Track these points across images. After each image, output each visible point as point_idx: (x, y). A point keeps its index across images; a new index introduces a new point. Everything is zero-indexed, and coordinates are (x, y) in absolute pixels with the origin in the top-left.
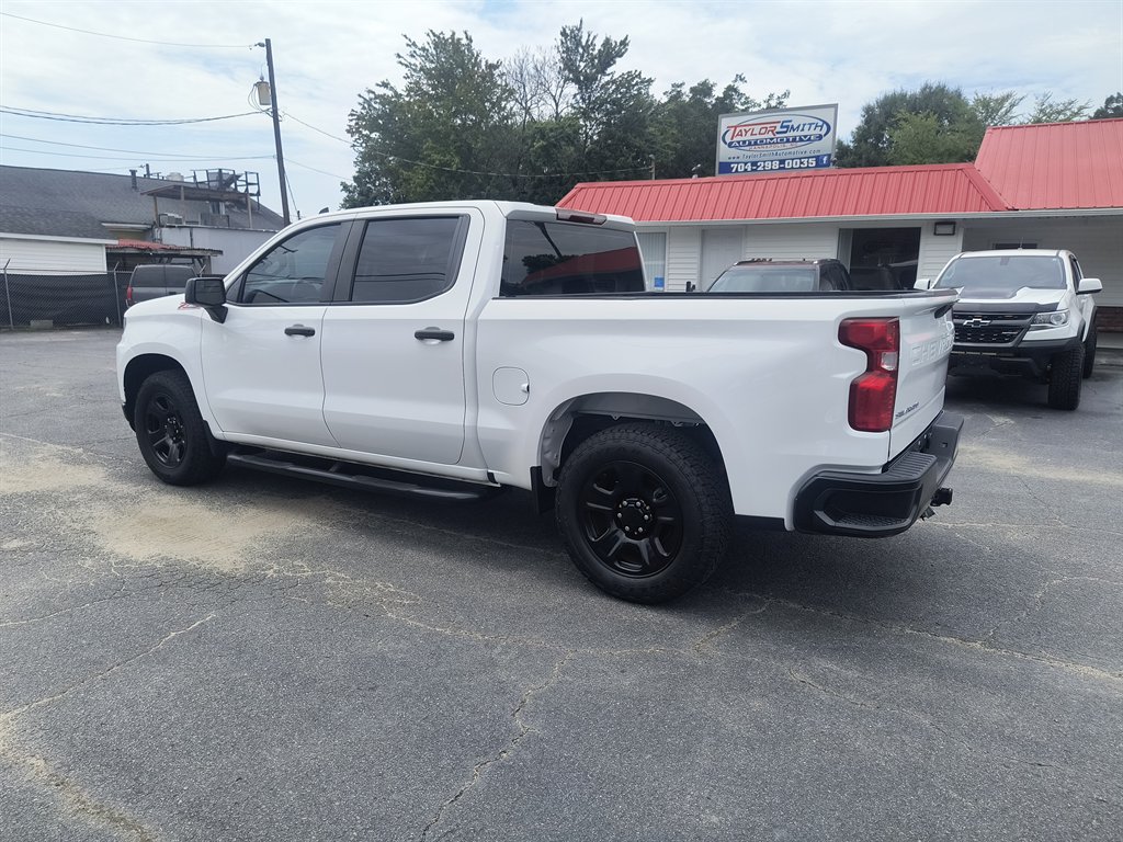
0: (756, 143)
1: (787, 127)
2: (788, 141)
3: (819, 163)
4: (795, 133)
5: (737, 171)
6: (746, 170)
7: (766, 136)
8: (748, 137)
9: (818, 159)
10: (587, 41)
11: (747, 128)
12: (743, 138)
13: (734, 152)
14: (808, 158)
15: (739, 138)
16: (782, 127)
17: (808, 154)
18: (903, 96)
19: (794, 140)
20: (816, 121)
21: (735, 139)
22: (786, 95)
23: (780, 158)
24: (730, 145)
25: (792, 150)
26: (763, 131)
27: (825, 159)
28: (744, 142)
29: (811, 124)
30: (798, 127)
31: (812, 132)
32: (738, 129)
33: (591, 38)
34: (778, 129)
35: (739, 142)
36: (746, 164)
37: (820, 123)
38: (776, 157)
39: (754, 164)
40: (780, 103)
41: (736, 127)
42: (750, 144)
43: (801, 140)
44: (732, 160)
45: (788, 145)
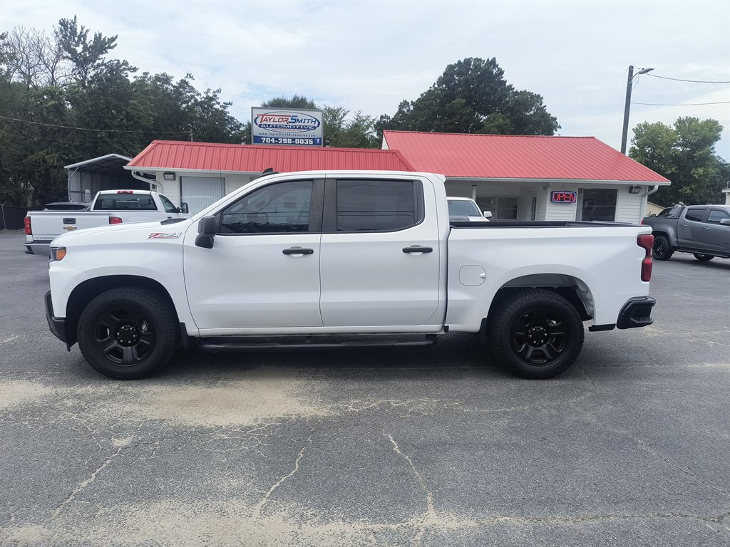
0: (276, 127)
1: (295, 120)
2: (296, 128)
3: (315, 143)
4: (300, 124)
5: (265, 142)
6: (271, 142)
7: (282, 123)
8: (271, 123)
9: (314, 140)
10: (81, 33)
11: (271, 117)
12: (268, 123)
13: (262, 131)
14: (309, 139)
15: (265, 123)
16: (292, 119)
17: (308, 137)
18: (285, 101)
19: (300, 128)
20: (311, 118)
21: (263, 123)
22: (219, 91)
23: (292, 137)
24: (260, 126)
25: (299, 134)
26: (281, 120)
27: (318, 140)
28: (269, 125)
29: (309, 120)
30: (301, 121)
31: (309, 124)
32: (265, 117)
33: (85, 31)
34: (290, 120)
35: (266, 125)
36: (271, 138)
37: (314, 120)
38: (290, 137)
39: (276, 139)
40: (215, 96)
41: (263, 116)
42: (273, 127)
43: (304, 128)
44: (262, 135)
45: (296, 130)
